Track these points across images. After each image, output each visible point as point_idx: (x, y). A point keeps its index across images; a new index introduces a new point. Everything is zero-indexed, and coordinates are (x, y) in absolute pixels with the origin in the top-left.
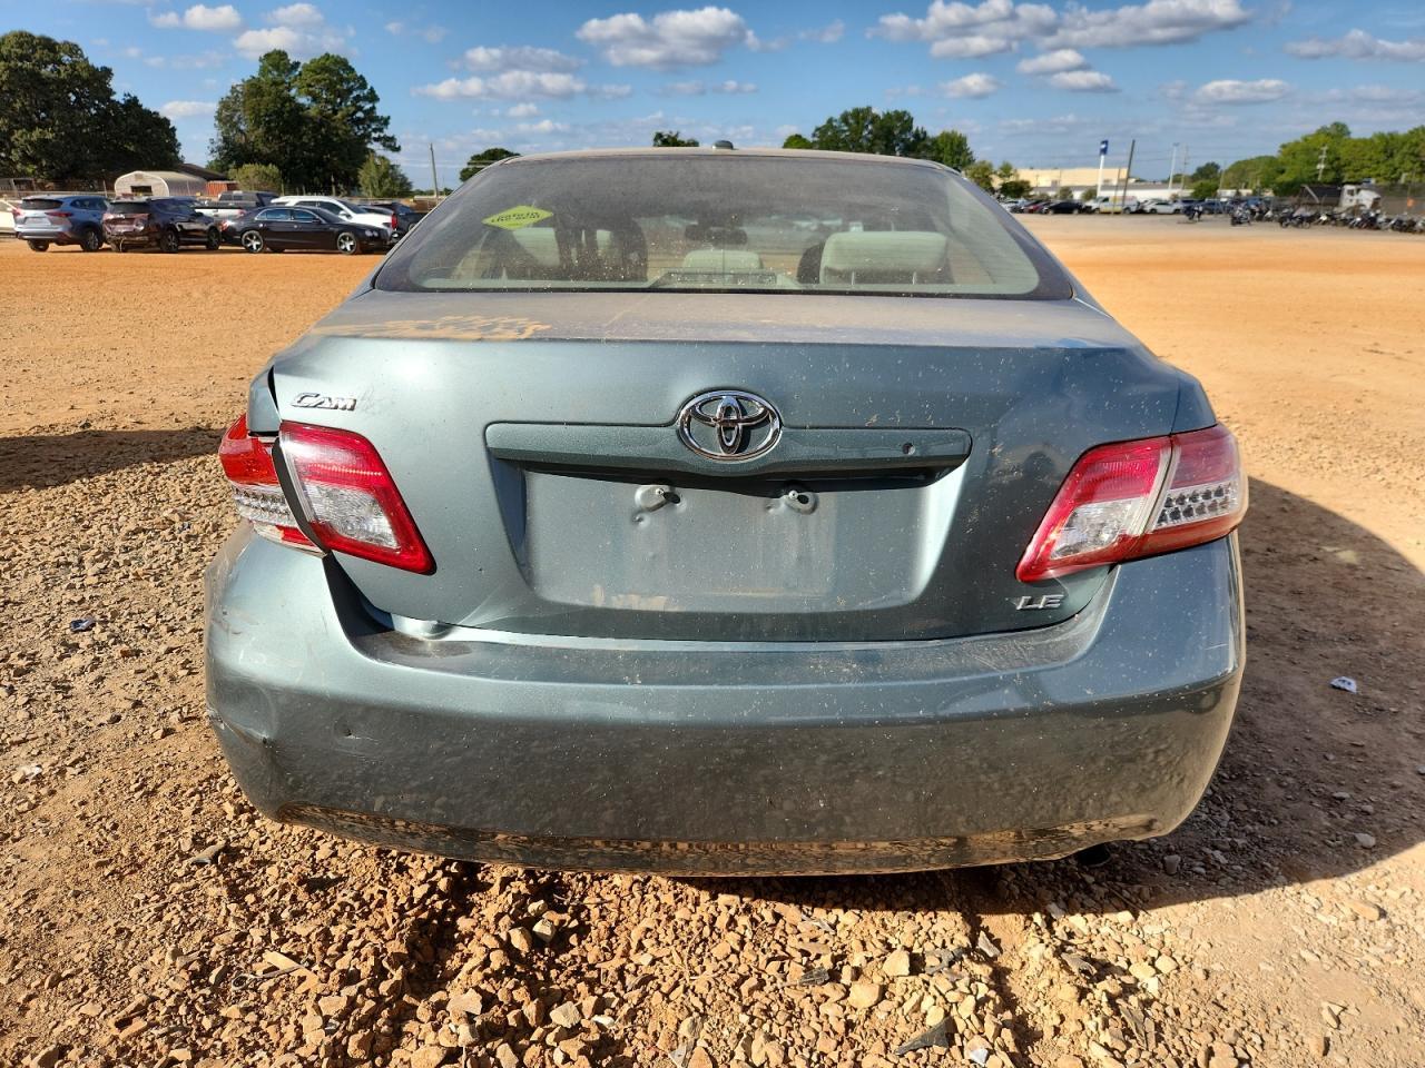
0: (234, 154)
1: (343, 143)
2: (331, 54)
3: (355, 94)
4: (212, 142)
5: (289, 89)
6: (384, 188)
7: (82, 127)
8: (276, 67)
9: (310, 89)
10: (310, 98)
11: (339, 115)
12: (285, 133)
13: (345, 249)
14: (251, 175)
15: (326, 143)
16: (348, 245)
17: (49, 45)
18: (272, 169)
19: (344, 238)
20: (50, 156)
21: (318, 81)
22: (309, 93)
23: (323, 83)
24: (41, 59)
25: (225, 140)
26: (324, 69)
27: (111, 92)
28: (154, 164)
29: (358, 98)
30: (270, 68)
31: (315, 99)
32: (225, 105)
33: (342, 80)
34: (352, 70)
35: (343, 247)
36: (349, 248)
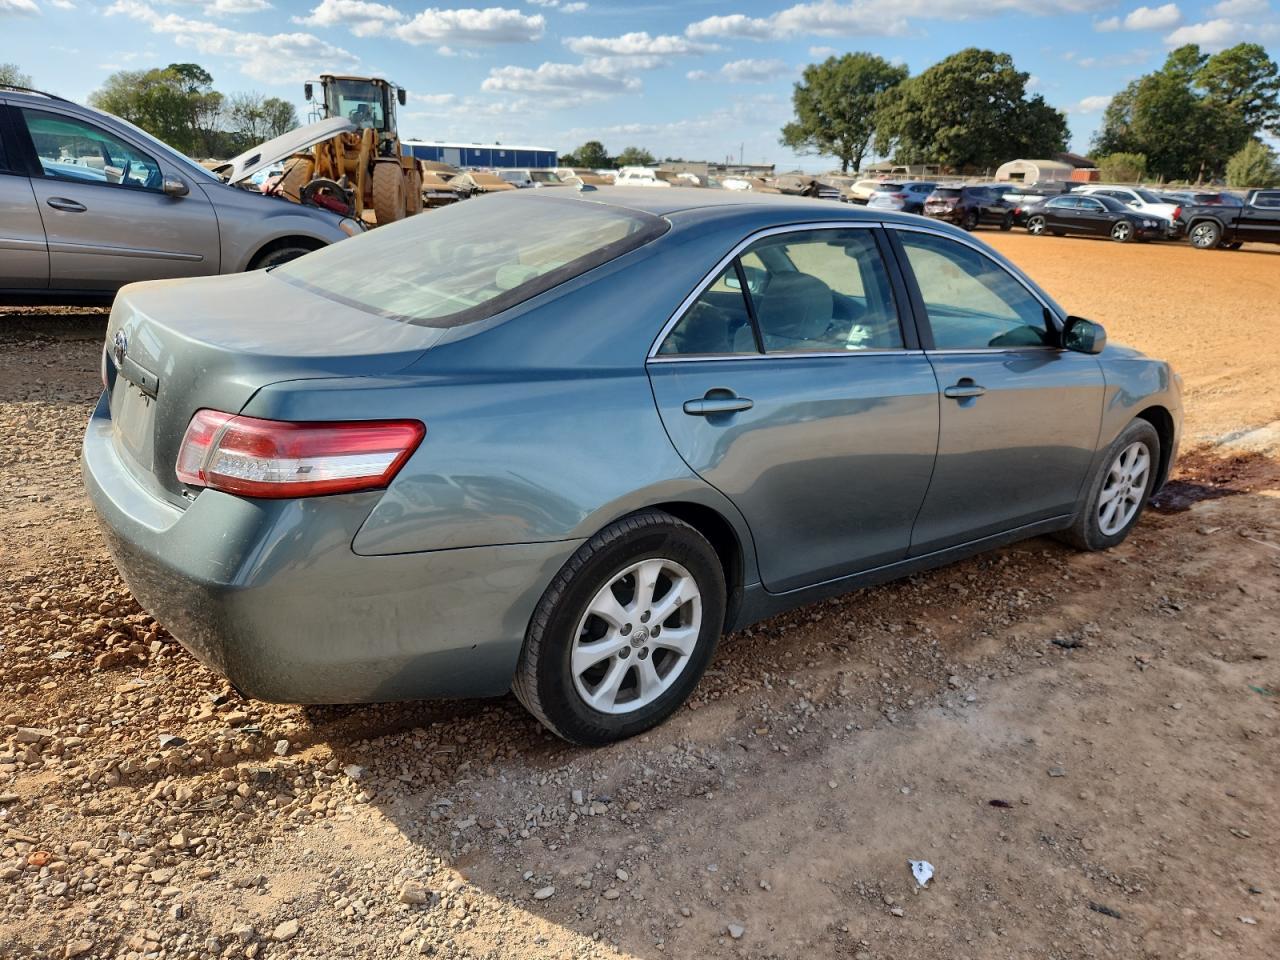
0: (1112, 144)
1: (1227, 131)
2: (1247, 43)
3: (1260, 81)
4: (1095, 133)
5: (1189, 80)
6: (1251, 178)
7: (989, 124)
8: (1183, 61)
9: (1211, 80)
10: (1207, 88)
11: (1233, 103)
12: (1166, 122)
13: (1118, 237)
14: (1116, 163)
15: (1209, 133)
16: (1121, 234)
17: (989, 57)
18: (1141, 158)
19: (1120, 226)
20: (958, 147)
21: (1223, 71)
22: (1208, 84)
23: (1227, 74)
24: (979, 69)
25: (1108, 132)
26: (1235, 58)
27: (1023, 93)
28: (1039, 153)
29: (1263, 86)
30: (1177, 62)
31: (1213, 88)
32: (1118, 101)
33: (1250, 68)
34: (1265, 57)
35: (1117, 234)
36: (1122, 237)
